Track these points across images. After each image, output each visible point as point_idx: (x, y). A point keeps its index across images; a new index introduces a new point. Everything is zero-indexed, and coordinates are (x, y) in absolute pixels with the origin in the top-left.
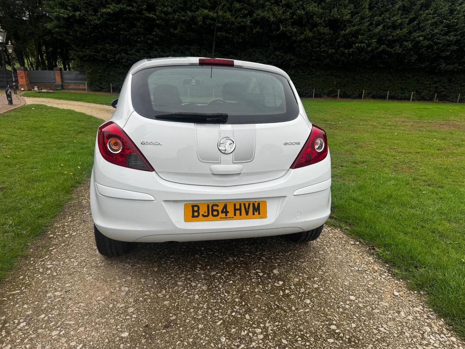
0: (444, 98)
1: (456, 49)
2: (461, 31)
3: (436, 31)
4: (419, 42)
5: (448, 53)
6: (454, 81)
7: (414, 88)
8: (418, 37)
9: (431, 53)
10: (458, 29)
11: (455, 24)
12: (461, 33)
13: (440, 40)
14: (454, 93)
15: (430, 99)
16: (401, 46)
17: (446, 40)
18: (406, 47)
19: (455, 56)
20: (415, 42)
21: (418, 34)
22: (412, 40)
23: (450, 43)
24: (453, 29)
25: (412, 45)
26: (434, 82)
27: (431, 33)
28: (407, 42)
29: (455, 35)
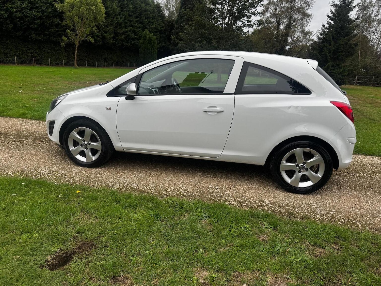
0: (40, 62)
1: (41, 23)
2: (41, 9)
3: (23, 6)
4: (11, 13)
5: (36, 26)
6: (43, 48)
7: (15, 53)
8: (12, 8)
9: (23, 24)
10: (38, 7)
11: (36, 2)
12: (41, 11)
13: (28, 13)
14: (44, 58)
15: (29, 63)
17: (33, 14)
18: (2, 15)
19: (40, 28)
20: (9, 12)
21: (10, 6)
22: (6, 10)
23: (36, 17)
24: (35, 6)
25: (7, 15)
26: (28, 49)
27: (20, 7)
28: (2, 11)
29: (38, 12)
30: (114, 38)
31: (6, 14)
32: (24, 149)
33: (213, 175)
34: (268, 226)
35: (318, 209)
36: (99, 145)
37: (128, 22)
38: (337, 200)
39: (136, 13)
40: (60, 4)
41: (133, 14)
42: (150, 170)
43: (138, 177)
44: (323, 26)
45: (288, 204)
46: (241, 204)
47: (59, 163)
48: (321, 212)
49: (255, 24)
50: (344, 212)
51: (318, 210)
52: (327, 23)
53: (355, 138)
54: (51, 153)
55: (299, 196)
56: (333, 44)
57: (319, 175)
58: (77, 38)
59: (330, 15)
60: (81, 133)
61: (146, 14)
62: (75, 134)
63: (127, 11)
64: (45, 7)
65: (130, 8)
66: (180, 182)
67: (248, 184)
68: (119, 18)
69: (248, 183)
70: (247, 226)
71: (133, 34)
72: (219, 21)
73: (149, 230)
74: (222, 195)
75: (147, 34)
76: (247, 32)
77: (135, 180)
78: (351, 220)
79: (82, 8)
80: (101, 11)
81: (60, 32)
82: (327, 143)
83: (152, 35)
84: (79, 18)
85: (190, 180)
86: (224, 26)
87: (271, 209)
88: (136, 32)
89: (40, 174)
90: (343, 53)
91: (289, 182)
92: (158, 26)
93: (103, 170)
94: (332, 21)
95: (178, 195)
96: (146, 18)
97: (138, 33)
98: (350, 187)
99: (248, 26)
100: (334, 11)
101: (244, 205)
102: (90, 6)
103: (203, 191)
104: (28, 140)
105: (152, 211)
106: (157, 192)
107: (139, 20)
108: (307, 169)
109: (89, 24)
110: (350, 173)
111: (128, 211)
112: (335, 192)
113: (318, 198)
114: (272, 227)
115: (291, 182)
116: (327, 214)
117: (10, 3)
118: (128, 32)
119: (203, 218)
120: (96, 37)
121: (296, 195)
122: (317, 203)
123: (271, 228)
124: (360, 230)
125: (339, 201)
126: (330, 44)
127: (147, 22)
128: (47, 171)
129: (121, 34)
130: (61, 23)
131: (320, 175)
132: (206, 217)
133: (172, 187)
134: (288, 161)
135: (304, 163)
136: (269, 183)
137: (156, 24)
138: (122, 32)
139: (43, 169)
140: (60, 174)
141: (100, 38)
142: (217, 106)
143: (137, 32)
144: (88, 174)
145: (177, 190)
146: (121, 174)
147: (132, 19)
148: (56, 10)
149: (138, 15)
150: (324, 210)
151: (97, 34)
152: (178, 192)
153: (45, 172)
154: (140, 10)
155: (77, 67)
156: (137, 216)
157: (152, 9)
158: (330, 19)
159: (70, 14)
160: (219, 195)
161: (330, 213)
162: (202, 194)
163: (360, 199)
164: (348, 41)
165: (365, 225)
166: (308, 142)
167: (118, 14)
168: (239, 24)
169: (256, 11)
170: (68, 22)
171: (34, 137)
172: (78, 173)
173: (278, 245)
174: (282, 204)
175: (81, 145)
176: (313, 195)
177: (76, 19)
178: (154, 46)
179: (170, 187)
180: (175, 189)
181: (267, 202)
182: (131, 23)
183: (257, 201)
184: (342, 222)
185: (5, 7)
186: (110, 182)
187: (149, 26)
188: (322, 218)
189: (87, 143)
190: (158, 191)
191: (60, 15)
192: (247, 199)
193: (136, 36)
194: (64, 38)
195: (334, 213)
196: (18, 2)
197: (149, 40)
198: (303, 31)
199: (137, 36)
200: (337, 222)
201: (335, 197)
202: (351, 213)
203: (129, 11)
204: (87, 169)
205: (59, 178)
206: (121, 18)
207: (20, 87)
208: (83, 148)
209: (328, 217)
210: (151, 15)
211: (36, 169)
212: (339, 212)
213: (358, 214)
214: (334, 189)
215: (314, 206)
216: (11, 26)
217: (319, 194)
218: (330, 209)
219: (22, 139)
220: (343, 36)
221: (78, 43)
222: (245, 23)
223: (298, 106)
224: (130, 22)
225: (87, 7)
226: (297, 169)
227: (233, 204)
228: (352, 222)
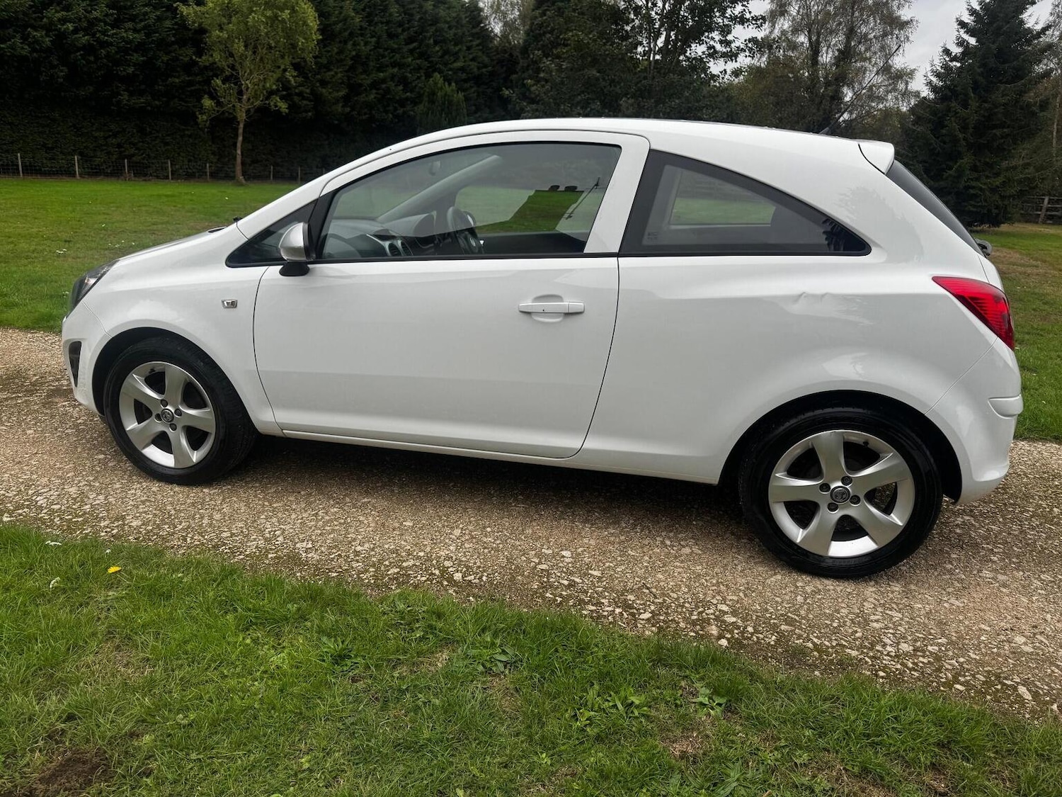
0: (142, 171)
1: (143, 61)
2: (143, 24)
3: (95, 14)
4: (61, 36)
5: (131, 70)
6: (151, 133)
7: (74, 146)
8: (64, 21)
9: (95, 66)
10: (136, 16)
12: (145, 27)
13: (108, 36)
14: (155, 158)
15: (114, 172)
16: (25, 38)
17: (121, 37)
18: (37, 41)
19: (141, 77)
20: (56, 32)
21: (59, 15)
22: (48, 29)
23: (129, 46)
24: (126, 14)
25: (51, 41)
26: (111, 133)
27: (85, 17)
28: (36, 31)
29: (135, 31)
30: (346, 99)
31: (47, 39)
32: (9, 424)
33: (562, 512)
34: (710, 698)
35: (889, 635)
36: (211, 418)
37: (386, 53)
38: (957, 603)
39: (409, 28)
40: (195, 6)
41: (400, 30)
42: (367, 493)
43: (323, 518)
44: (947, 52)
45: (789, 614)
46: (633, 615)
47: (99, 469)
48: (898, 644)
49: (745, 51)
50: (977, 648)
51: (889, 638)
52: (956, 42)
53: (1019, 398)
54: (85, 437)
55: (830, 584)
56: (974, 104)
57: (896, 517)
58: (240, 100)
59: (967, 18)
60: (156, 381)
61: (436, 31)
62: (137, 384)
63: (382, 23)
64: (153, 16)
65: (391, 15)
66: (451, 536)
67: (668, 543)
68: (362, 43)
69: (669, 538)
70: (637, 702)
71: (401, 88)
72: (641, 43)
73: (301, 714)
74: (578, 580)
75: (439, 85)
76: (721, 72)
77: (311, 528)
78: (998, 676)
79: (254, 18)
80: (307, 25)
81: (197, 87)
82: (922, 415)
83: (452, 90)
84: (246, 46)
85: (485, 528)
86: (654, 57)
87: (731, 632)
88: (409, 81)
89: (28, 506)
90: (1005, 130)
91: (798, 541)
92: (471, 63)
93: (222, 492)
94: (971, 36)
95: (434, 581)
96: (436, 43)
97: (414, 85)
98: (1004, 553)
99: (724, 55)
100: (978, 8)
101: (643, 619)
102: (275, 10)
103: (517, 567)
104: (31, 395)
105: (333, 639)
106: (371, 570)
107: (418, 48)
108: (856, 500)
109: (274, 61)
110: (1005, 504)
111: (255, 641)
112: (950, 572)
113: (893, 592)
114: (723, 701)
115: (803, 540)
116: (919, 653)
117: (58, 8)
118: (385, 83)
119: (494, 669)
120: (296, 99)
121: (819, 583)
122: (887, 612)
123: (720, 705)
124: (1027, 716)
125: (961, 605)
126: (965, 105)
127: (439, 54)
128: (53, 498)
129: (368, 88)
130: (197, 59)
131: (898, 519)
132: (506, 664)
133: (422, 554)
134: (796, 470)
135: (846, 480)
136: (739, 538)
137: (464, 57)
138: (369, 82)
139: (42, 491)
140: (87, 507)
141: (307, 99)
142: (563, 296)
143: (411, 83)
144: (172, 504)
145: (434, 562)
146: (275, 505)
147: (396, 46)
148: (182, 25)
149: (416, 33)
150: (910, 638)
151: (300, 88)
152: (437, 572)
153: (45, 500)
154: (421, 18)
155: (244, 181)
156: (278, 659)
157: (454, 15)
158: (967, 32)
159: (221, 34)
160: (566, 583)
161: (930, 648)
162: (513, 579)
163: (1034, 598)
164: (1021, 93)
165: (1045, 694)
166: (860, 410)
167: (359, 32)
168: (698, 50)
169: (747, 11)
170: (217, 56)
171: (53, 386)
172: (143, 502)
173: (732, 774)
174: (768, 615)
175: (158, 417)
176: (877, 583)
177: (239, 47)
178: (458, 119)
179: (415, 553)
180: (429, 559)
181: (720, 607)
182: (394, 56)
183: (687, 605)
184: (967, 682)
185: (45, 20)
186: (232, 535)
187: (446, 64)
188: (899, 666)
189: (173, 411)
190: (373, 566)
191: (196, 37)
192: (656, 597)
193: (408, 94)
194: (207, 102)
195: (943, 649)
196: (79, 5)
197: (444, 104)
198: (886, 69)
199: (411, 93)
200: (949, 685)
201: (950, 590)
202: (999, 648)
203: (388, 23)
204: (177, 489)
205: (80, 519)
206: (366, 44)
207: (68, 239)
208: (164, 424)
209: (921, 665)
210: (452, 32)
211: (23, 489)
212: (959, 646)
213: (1023, 654)
214: (951, 563)
215: (877, 621)
216: (62, 71)
217: (897, 580)
218: (930, 634)
219: (14, 393)
220: (1005, 80)
221: (244, 115)
222: (714, 47)
223: (826, 294)
224: (391, 55)
225: (269, 13)
226: (823, 499)
227: (606, 613)
228: (1000, 683)
